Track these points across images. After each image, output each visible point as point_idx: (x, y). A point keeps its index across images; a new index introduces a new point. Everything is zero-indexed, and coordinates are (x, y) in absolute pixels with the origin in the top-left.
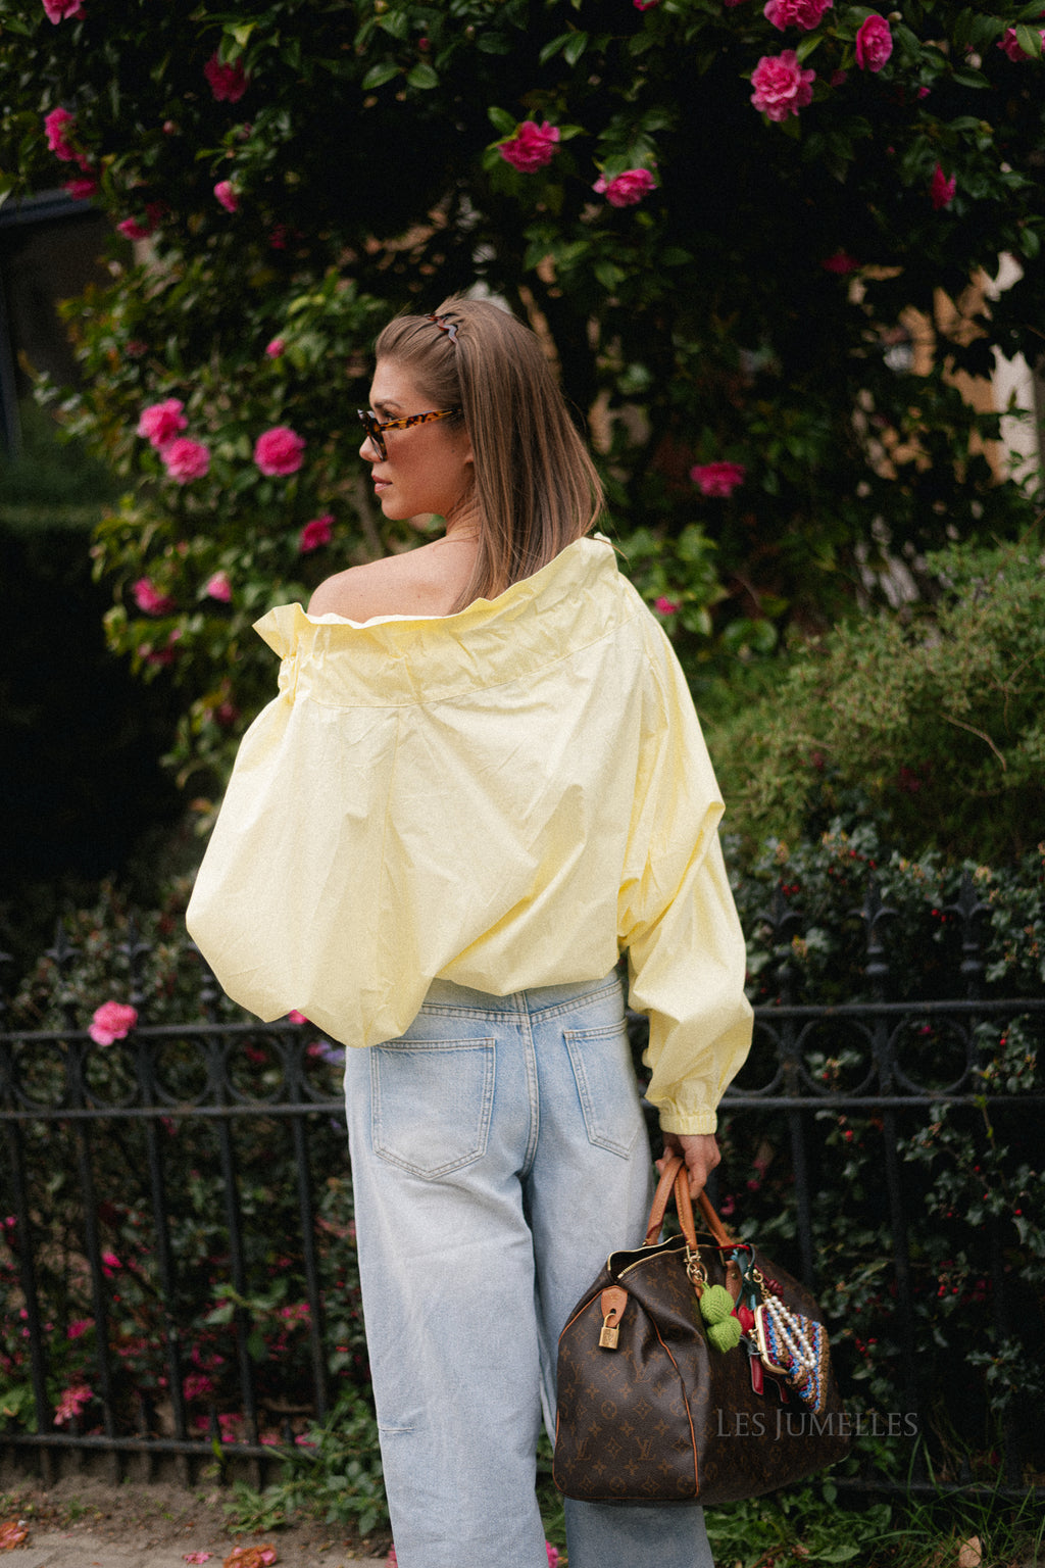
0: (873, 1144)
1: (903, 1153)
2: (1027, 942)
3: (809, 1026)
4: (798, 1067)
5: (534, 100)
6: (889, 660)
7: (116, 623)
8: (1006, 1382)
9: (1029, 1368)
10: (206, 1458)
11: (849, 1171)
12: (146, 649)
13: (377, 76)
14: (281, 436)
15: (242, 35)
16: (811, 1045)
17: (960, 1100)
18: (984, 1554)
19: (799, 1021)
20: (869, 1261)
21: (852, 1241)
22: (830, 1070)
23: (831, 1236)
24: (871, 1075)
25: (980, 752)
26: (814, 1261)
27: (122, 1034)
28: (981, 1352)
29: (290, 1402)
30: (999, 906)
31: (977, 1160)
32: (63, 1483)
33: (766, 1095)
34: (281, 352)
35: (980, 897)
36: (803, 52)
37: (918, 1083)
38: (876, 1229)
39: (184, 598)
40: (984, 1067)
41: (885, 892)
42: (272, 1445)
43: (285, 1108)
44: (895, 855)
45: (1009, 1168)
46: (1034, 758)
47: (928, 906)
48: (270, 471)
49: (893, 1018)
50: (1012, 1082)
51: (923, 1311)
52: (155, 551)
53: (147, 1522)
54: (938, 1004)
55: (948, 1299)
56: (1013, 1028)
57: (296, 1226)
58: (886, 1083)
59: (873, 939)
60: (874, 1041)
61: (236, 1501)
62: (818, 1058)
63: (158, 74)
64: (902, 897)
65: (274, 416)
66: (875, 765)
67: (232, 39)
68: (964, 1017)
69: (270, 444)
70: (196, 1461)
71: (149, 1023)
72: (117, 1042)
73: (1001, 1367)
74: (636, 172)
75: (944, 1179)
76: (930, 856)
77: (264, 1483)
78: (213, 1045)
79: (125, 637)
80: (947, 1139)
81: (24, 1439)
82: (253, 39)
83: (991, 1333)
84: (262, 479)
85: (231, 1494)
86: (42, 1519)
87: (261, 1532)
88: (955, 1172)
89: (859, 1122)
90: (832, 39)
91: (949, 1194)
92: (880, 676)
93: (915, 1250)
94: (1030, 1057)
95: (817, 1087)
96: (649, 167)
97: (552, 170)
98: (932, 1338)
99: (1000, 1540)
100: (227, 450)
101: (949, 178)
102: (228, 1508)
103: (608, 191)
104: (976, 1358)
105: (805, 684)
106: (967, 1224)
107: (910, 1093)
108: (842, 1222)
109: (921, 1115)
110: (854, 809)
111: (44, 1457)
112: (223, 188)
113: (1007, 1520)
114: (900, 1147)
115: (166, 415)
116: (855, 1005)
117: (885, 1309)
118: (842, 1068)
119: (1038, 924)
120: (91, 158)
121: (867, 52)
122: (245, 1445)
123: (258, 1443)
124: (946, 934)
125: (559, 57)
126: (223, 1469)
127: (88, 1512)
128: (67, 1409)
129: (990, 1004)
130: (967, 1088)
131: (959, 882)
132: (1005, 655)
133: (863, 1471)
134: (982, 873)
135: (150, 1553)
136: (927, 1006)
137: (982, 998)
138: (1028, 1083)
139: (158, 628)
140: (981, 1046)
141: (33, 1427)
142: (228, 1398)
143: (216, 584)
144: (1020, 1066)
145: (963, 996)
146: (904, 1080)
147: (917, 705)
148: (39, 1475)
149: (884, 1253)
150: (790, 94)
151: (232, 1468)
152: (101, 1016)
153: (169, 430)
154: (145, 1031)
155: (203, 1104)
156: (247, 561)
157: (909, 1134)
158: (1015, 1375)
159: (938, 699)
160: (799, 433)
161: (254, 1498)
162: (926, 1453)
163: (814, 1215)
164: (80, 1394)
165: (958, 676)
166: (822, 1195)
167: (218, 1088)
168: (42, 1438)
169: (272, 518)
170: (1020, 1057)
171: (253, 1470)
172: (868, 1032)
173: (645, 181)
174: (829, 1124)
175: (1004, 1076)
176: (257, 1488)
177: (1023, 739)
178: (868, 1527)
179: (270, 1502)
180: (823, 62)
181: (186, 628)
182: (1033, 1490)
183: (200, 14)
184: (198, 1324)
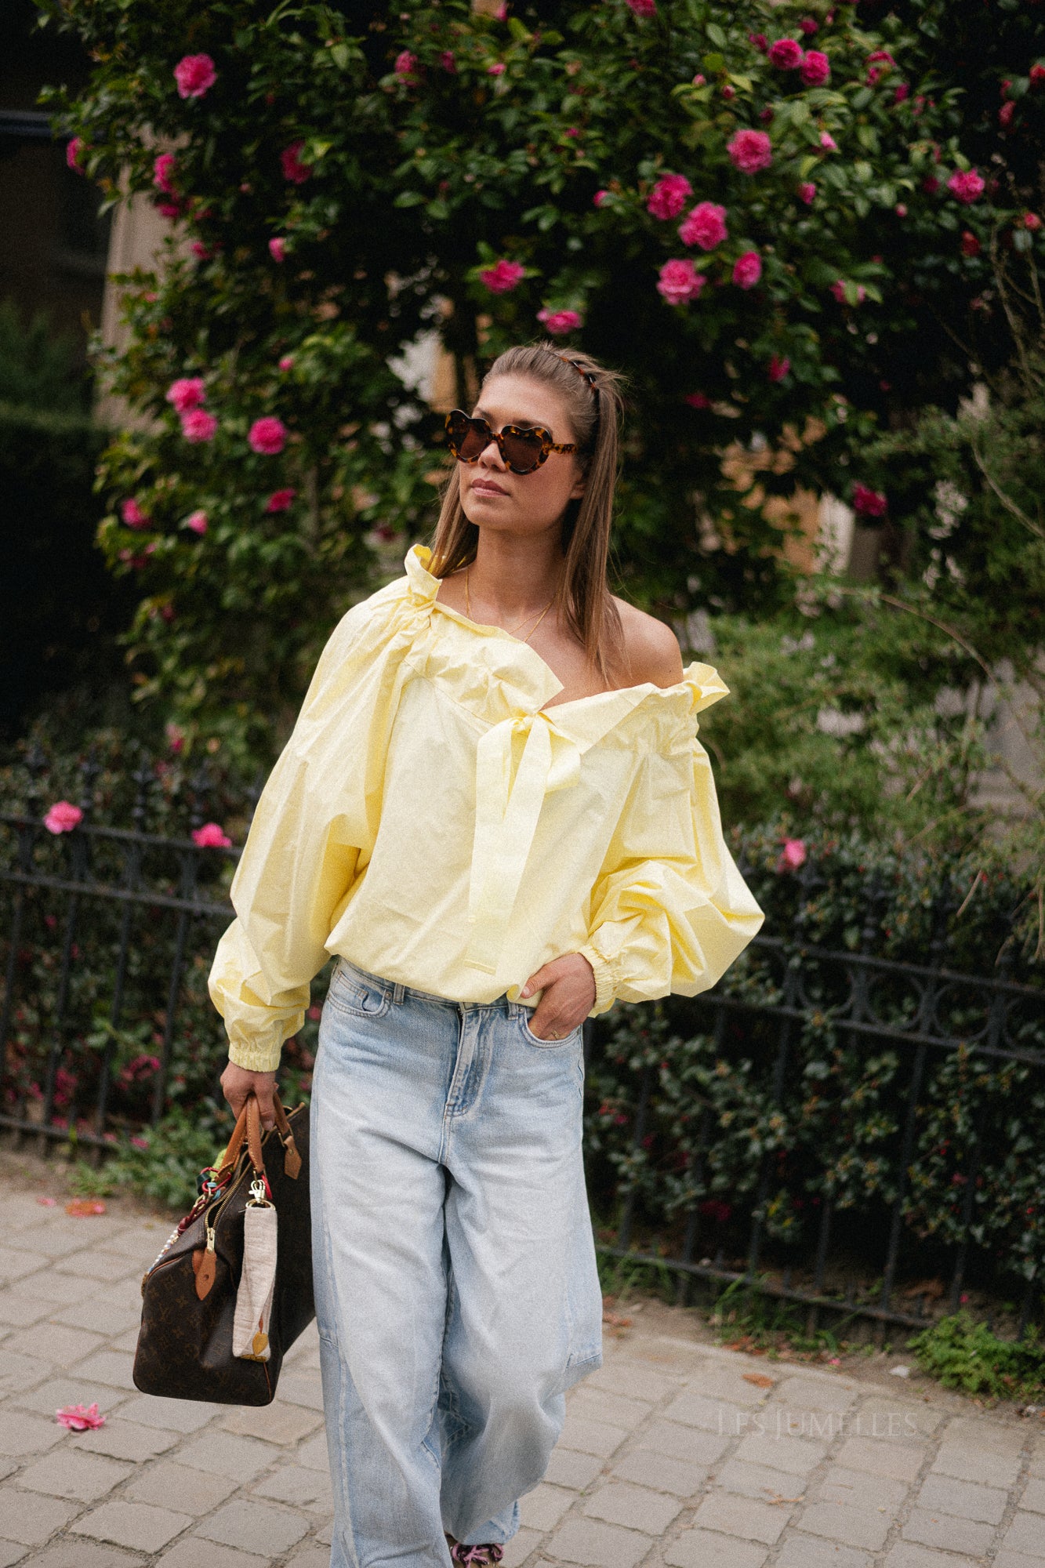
5: (511, 242)
7: (109, 530)
8: (633, 1175)
9: (649, 1172)
10: (61, 1140)
12: (128, 554)
13: (407, 199)
14: (272, 424)
15: (320, 149)
27: (69, 828)
28: (620, 1153)
29: (125, 1118)
34: (290, 367)
36: (701, 263)
39: (166, 519)
42: (110, 1140)
43: (177, 903)
45: (666, 1035)
46: (743, 770)
48: (258, 449)
52: (148, 479)
53: (11, 1175)
55: (606, 1118)
57: (164, 989)
61: (79, 1173)
63: (249, 150)
65: (269, 407)
67: (311, 150)
69: (264, 429)
70: (53, 1141)
71: (89, 824)
72: (64, 832)
73: (630, 1166)
74: (568, 313)
77: (100, 1166)
78: (134, 849)
79: (113, 540)
82: (329, 152)
83: (629, 1145)
84: (250, 453)
85: (74, 1168)
87: (94, 1196)
90: (720, 261)
91: (622, 1045)
96: (579, 313)
97: (513, 294)
100: (230, 425)
101: (783, 362)
102: (71, 1177)
103: (547, 320)
104: (615, 1157)
106: (629, 1067)
112: (278, 244)
113: (612, 1270)
115: (191, 389)
120: (181, 193)
121: (742, 274)
122: (92, 1137)
123: (102, 1137)
125: (535, 222)
126: (74, 1150)
135: (12, 1194)
139: (141, 540)
142: (83, 1106)
143: (197, 520)
150: (685, 289)
151: (79, 1150)
152: (55, 811)
153: (190, 400)
154: (85, 829)
155: (115, 889)
156: (225, 508)
158: (638, 1172)
160: (643, 512)
161: (91, 1174)
167: (131, 877)
169: (250, 482)
171: (95, 1154)
173: (574, 320)
176: (94, 1168)
177: (739, 756)
179: (103, 1177)
180: (711, 274)
181: (161, 544)
182: (633, 1253)
183: (291, 121)
184: (77, 1045)
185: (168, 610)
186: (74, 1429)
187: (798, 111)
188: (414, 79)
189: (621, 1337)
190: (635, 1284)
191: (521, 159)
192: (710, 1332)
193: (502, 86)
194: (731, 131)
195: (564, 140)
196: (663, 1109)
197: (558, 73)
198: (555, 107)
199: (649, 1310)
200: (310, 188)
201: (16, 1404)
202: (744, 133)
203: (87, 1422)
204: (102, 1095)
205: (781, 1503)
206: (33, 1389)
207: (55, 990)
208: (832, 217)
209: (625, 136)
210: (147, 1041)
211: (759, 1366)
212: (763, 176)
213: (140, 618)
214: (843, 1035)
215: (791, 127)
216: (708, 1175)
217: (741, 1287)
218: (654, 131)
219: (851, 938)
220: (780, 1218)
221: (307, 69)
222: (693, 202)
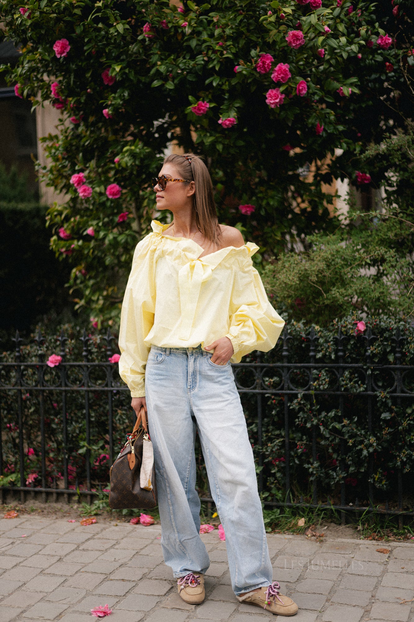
0: (281, 404)
1: (290, 406)
2: (328, 347)
3: (265, 369)
4: (261, 381)
5: (202, 94)
6: (295, 265)
7: (55, 241)
8: (315, 472)
9: (321, 470)
10: (74, 494)
11: (274, 413)
12: (64, 250)
13: (156, 84)
14: (115, 187)
15: (118, 69)
16: (266, 375)
17: (307, 392)
18: (305, 523)
19: (262, 368)
20: (278, 439)
21: (273, 433)
22: (270, 382)
23: (267, 431)
24: (282, 384)
25: (319, 294)
26: (262, 438)
27: (57, 364)
28: (308, 464)
29: (99, 482)
30: (321, 337)
31: (311, 410)
32: (27, 503)
33: (251, 389)
34: (118, 162)
35: (316, 334)
36: (282, 89)
37: (296, 387)
38: (280, 430)
39: (77, 234)
40: (314, 382)
41: (289, 331)
42: (94, 491)
43: (106, 388)
44: (293, 321)
45: (319, 412)
46: (334, 296)
47: (301, 337)
48: (110, 197)
49: (289, 368)
50: (321, 387)
51: (292, 453)
52: (67, 219)
53: (55, 512)
54: (302, 364)
55: (300, 450)
56: (323, 372)
57: (106, 425)
58: (286, 386)
59: (285, 345)
60: (283, 374)
61: (83, 507)
62: (267, 379)
63: (88, 75)
64: (294, 333)
65: (112, 180)
66: (289, 297)
67: (114, 69)
68: (309, 368)
69: (111, 189)
70: (70, 495)
71: (65, 362)
72: (55, 366)
73: (313, 469)
74: (231, 118)
75: (301, 414)
76: (303, 321)
77: (91, 503)
78: (85, 369)
79: (57, 245)
80: (302, 402)
81: (16, 488)
82: (121, 70)
83: (311, 460)
84: (108, 199)
85: (81, 505)
86: (22, 512)
87: (91, 516)
88: (304, 412)
89: (277, 398)
90: (290, 86)
91: (302, 418)
92: (292, 270)
93: (291, 436)
94: (327, 380)
95: (266, 387)
96: (235, 118)
97: (206, 115)
98: (294, 461)
99: (310, 519)
100: (97, 189)
101: (321, 126)
102: (80, 509)
103: (222, 123)
104: (306, 466)
105: (270, 271)
106: (306, 427)
107: (292, 390)
108: (271, 428)
109: (296, 396)
110: (282, 308)
111: (22, 494)
112: (106, 111)
113: (313, 513)
114: (289, 405)
115: (80, 177)
116: (279, 364)
117: (281, 453)
118: (274, 382)
119: (332, 343)
120: (63, 98)
121: (300, 91)
122: (87, 492)
123: (90, 490)
124: (306, 345)
125: (211, 83)
126: (79, 498)
127: (36, 510)
128: (30, 479)
129: (317, 365)
130: (309, 389)
131: (310, 330)
132: (328, 266)
133: (272, 500)
134: (317, 328)
135: (57, 520)
136: (299, 365)
137: (315, 363)
138: (326, 387)
139: (68, 243)
140: (313, 376)
141: (19, 485)
142: (80, 479)
143: (90, 231)
144: (324, 382)
145: (310, 363)
146: (291, 386)
147: (301, 278)
148: (20, 500)
149: (282, 437)
150: (277, 101)
151: (82, 497)
152: (50, 358)
153: (80, 182)
154: (64, 364)
155: (80, 387)
156: (100, 224)
157: (291, 401)
158: (317, 471)
159: (308, 277)
160: (272, 198)
161: (88, 507)
162: (291, 495)
163: (263, 425)
164: (34, 476)
165: (314, 271)
166: (265, 419)
167: (86, 381)
168: (22, 488)
169: (109, 212)
170: (324, 380)
171: (89, 498)
172: (281, 371)
173: (233, 121)
174: (269, 398)
175: (319, 385)
176: (89, 504)
177: (331, 290)
178: (273, 515)
179: (94, 507)
180: (287, 93)
181: (76, 244)
182: (320, 505)
183: (104, 60)
184: (74, 454)
185: (83, 271)
186: (99, 617)
187: (313, 19)
188: (151, 34)
189: (321, 541)
190: (323, 518)
191: (200, 59)
192: (358, 533)
193: (188, 30)
194: (286, 33)
195: (217, 48)
196: (323, 443)
197: (210, 22)
198: (211, 36)
199: (330, 528)
200: (116, 86)
201: (74, 609)
202: (291, 32)
203: (104, 613)
204: (88, 473)
205: (405, 603)
206: (79, 601)
207: (62, 432)
208: (333, 62)
209: (242, 42)
210: (103, 448)
211: (382, 545)
212: (302, 49)
213: (73, 275)
214: (394, 400)
215: (311, 26)
216: (346, 467)
217: (368, 512)
218: (254, 39)
219: (391, 358)
220: (380, 481)
221: (107, 37)
222: (275, 64)
